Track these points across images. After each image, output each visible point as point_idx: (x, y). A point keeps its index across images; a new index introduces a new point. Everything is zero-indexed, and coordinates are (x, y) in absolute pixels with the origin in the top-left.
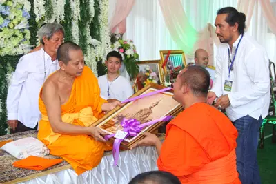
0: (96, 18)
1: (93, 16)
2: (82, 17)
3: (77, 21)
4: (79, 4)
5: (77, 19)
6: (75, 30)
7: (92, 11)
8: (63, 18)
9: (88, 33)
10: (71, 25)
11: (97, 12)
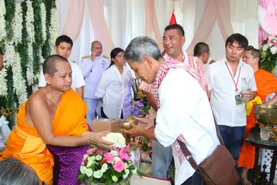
0: (47, 41)
1: (45, 39)
2: (36, 40)
3: (31, 44)
4: (33, 29)
5: (32, 41)
6: (30, 51)
7: (45, 35)
8: (20, 40)
9: (41, 54)
10: (27, 46)
11: (48, 37)
